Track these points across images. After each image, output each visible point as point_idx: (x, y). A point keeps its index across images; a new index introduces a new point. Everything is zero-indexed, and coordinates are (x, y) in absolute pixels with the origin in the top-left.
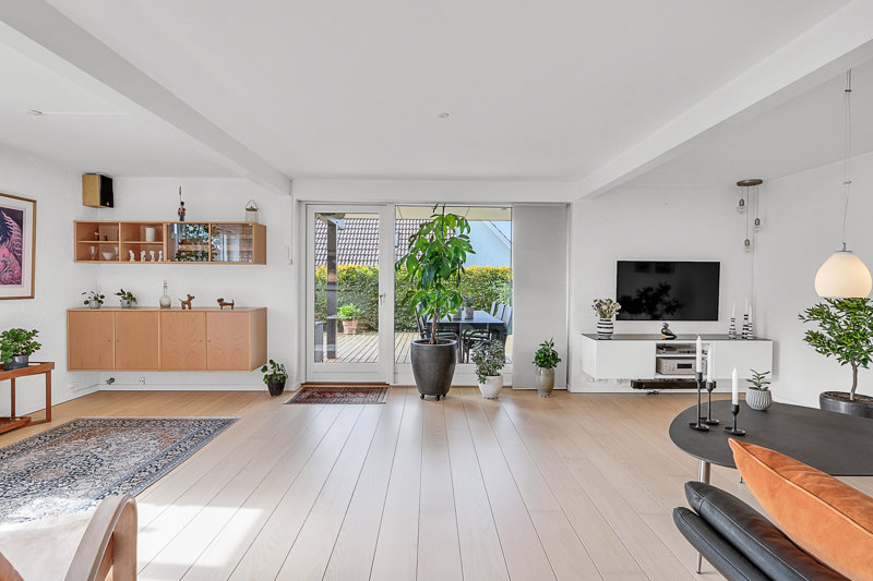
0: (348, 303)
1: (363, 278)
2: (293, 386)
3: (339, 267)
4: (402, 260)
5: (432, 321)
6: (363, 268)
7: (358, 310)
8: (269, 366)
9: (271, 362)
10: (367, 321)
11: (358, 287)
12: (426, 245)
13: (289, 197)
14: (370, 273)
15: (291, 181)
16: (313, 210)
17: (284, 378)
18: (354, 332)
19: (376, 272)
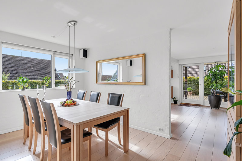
0: (189, 87)
1: (194, 80)
2: (179, 103)
3: (188, 77)
4: (206, 76)
5: (214, 91)
6: (194, 77)
7: (193, 89)
8: (174, 98)
9: (174, 97)
10: (195, 92)
11: (193, 83)
12: (213, 72)
13: (178, 64)
14: (196, 79)
15: (178, 61)
16: (183, 66)
17: (177, 101)
18: (192, 94)
19: (198, 79)
